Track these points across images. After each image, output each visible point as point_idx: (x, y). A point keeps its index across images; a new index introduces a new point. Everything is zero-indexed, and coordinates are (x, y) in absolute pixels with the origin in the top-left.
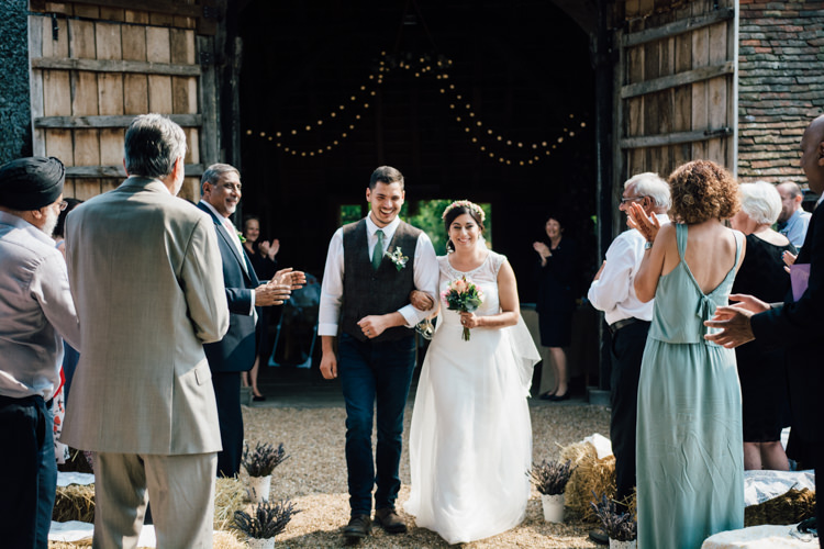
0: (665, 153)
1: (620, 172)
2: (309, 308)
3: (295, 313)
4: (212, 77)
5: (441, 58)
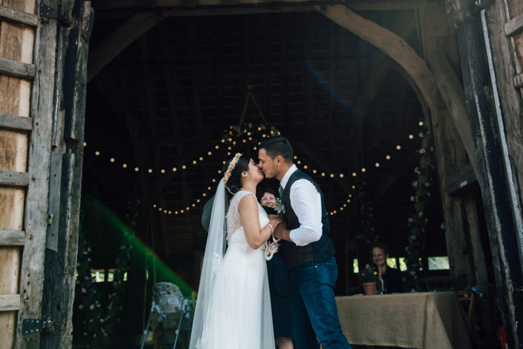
2: (172, 314)
3: (160, 319)
5: (273, 128)
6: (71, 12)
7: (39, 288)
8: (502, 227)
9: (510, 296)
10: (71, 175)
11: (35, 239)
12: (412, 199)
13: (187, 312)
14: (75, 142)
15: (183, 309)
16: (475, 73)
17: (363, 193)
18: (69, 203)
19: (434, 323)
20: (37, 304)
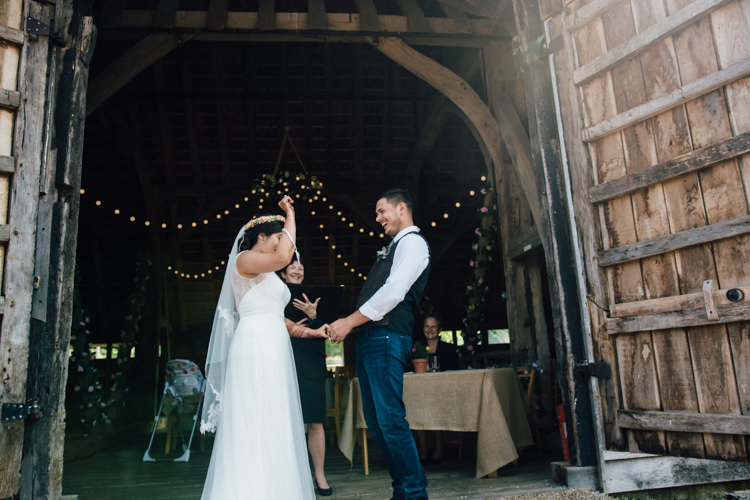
0: (667, 125)
2: (189, 397)
3: (175, 403)
5: (314, 178)
6: (66, 29)
7: (23, 365)
8: (565, 297)
9: (571, 372)
10: (64, 228)
11: (18, 307)
12: (472, 264)
14: (70, 189)
18: (62, 263)
19: (491, 402)
20: (20, 385)
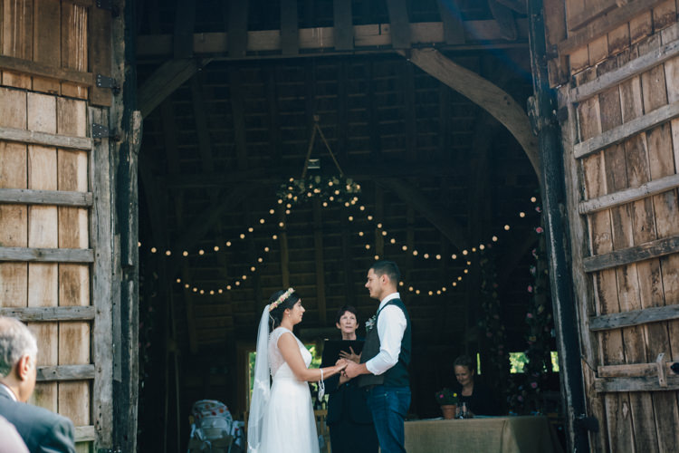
0: (640, 209)
1: (581, 241)
2: (218, 440)
3: (203, 447)
4: (105, 151)
5: (350, 181)
6: (119, 125)
7: (110, 419)
9: (571, 424)
10: (131, 303)
11: (103, 371)
12: (530, 289)
13: (237, 437)
14: (132, 267)
15: (233, 433)
16: (550, 189)
17: (485, 261)
18: (131, 333)
19: (510, 448)
20: (109, 434)
